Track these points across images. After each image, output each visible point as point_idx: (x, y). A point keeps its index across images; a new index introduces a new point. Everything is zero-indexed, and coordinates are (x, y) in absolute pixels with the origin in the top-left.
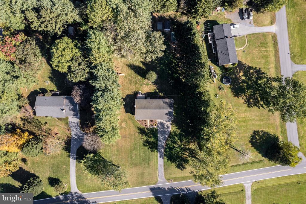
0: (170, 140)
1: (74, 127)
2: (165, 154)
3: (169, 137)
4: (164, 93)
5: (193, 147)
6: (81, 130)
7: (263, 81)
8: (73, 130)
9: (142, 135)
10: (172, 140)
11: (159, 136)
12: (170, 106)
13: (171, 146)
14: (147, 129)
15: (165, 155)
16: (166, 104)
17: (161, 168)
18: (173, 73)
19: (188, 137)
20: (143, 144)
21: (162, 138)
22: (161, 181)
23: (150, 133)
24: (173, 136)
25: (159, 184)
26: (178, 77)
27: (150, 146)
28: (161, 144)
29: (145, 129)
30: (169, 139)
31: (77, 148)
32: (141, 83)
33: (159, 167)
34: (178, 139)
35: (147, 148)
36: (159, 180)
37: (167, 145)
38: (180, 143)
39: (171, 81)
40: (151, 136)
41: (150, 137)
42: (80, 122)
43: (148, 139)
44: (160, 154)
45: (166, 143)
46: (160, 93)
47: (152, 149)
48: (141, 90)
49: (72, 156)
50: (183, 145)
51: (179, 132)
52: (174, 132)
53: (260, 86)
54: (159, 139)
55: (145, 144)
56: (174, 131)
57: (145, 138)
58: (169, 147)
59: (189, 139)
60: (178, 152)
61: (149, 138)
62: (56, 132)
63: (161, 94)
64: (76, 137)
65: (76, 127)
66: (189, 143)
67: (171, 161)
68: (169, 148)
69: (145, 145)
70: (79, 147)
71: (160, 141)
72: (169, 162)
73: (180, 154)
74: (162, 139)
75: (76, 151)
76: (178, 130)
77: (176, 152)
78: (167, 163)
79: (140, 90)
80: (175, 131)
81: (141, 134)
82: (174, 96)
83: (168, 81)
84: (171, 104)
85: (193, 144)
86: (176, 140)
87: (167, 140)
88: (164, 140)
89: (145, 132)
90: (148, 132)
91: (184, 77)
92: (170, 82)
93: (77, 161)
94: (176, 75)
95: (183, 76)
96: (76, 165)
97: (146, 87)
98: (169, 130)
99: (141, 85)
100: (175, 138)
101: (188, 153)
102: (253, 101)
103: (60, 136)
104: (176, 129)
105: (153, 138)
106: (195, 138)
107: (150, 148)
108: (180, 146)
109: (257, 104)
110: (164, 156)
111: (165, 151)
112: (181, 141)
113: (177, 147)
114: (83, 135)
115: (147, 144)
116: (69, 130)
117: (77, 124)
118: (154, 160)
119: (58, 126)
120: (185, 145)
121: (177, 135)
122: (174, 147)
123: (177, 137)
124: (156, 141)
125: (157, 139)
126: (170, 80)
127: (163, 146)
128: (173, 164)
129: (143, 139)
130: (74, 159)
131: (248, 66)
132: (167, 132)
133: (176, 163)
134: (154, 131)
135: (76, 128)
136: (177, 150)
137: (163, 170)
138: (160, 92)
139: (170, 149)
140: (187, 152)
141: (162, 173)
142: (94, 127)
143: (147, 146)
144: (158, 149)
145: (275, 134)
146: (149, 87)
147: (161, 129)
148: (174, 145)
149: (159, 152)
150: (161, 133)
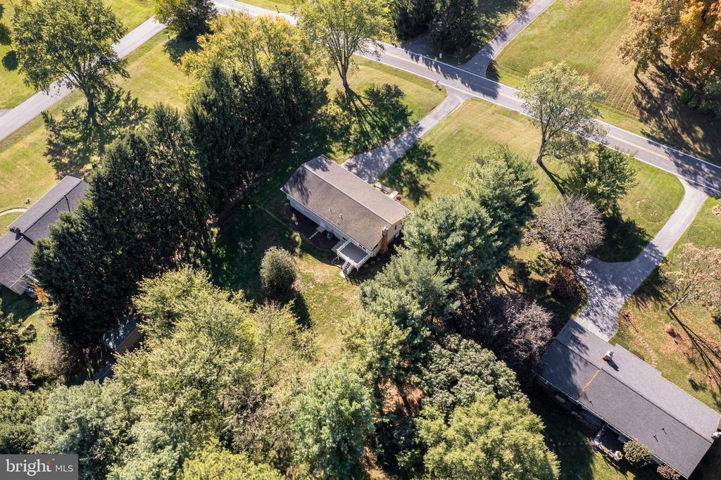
0: (369, 143)
1: (604, 315)
2: (407, 127)
3: (366, 149)
4: (287, 236)
5: (333, 107)
6: (585, 292)
7: (71, 133)
8: (611, 307)
9: (424, 187)
10: (365, 140)
11: (387, 165)
12: (300, 179)
13: (379, 132)
14: (401, 192)
15: (408, 125)
16: (306, 190)
17: (440, 114)
18: (221, 261)
19: (325, 127)
20: (438, 169)
21: (383, 157)
22: (460, 96)
23: (402, 182)
24: (356, 146)
25: (468, 95)
26: (219, 244)
27: (425, 158)
28: (397, 148)
29: (405, 194)
30: (370, 147)
31: (626, 264)
32: (320, 292)
33: (442, 116)
34: (350, 134)
35: (438, 159)
36: (462, 101)
37: (385, 139)
38: (355, 126)
39: (244, 248)
40: (405, 174)
41: (409, 173)
42: (575, 313)
43: (417, 173)
44: (416, 133)
45: (384, 143)
46: (297, 243)
47: (425, 151)
48: (337, 275)
49: (655, 257)
50: (350, 120)
51: (334, 145)
52: (345, 151)
53: (86, 129)
54: (393, 161)
55: (432, 167)
56: (345, 153)
57: (423, 179)
58: (382, 132)
59: (328, 123)
60: (375, 115)
61: (415, 173)
62: (673, 339)
63: (298, 239)
64: (613, 287)
65: (597, 309)
66: (334, 118)
67: (404, 110)
68: (386, 133)
69: (438, 166)
70: (622, 263)
71: (393, 154)
72: (409, 110)
73: (373, 109)
74: (384, 155)
75: (637, 260)
76: (334, 149)
77: (379, 116)
78: (415, 111)
79: (340, 276)
80: (342, 152)
81: (427, 190)
82: (272, 215)
83: (252, 252)
84: (296, 181)
85: (328, 112)
86: (357, 136)
87: (374, 147)
88: (382, 151)
89: (411, 190)
90: (405, 185)
91: (206, 237)
92: (251, 246)
93: (647, 238)
94: (218, 253)
95: (206, 241)
96: (656, 231)
97: (317, 274)
98: (352, 162)
99: (324, 286)
100: (355, 140)
101: (354, 103)
102: (132, 114)
103: (666, 322)
104: (337, 153)
105: (405, 168)
106: (314, 119)
107: (429, 155)
108: (359, 121)
109: (131, 106)
110: (410, 126)
111: (400, 130)
112: (348, 128)
113: (367, 124)
114: (588, 280)
115: (429, 164)
116: (626, 317)
117: (588, 315)
118: (443, 131)
119: (657, 351)
120: (347, 117)
121: (347, 141)
122: (373, 127)
123: (349, 140)
124: (402, 160)
125: (396, 162)
126: (245, 251)
127: (397, 142)
128: (404, 102)
129: (429, 179)
130: (653, 245)
131: (58, 172)
132: (362, 161)
133: (397, 101)
134: (390, 179)
135: (598, 306)
136: (373, 118)
137: (437, 108)
138: (295, 244)
139: (385, 129)
140: (355, 105)
141: (446, 104)
142: (542, 279)
143: (431, 161)
144: (414, 144)
145: (165, 51)
146: (311, 271)
147: (368, 174)
148: (369, 129)
149: (414, 137)
150: (377, 166)
